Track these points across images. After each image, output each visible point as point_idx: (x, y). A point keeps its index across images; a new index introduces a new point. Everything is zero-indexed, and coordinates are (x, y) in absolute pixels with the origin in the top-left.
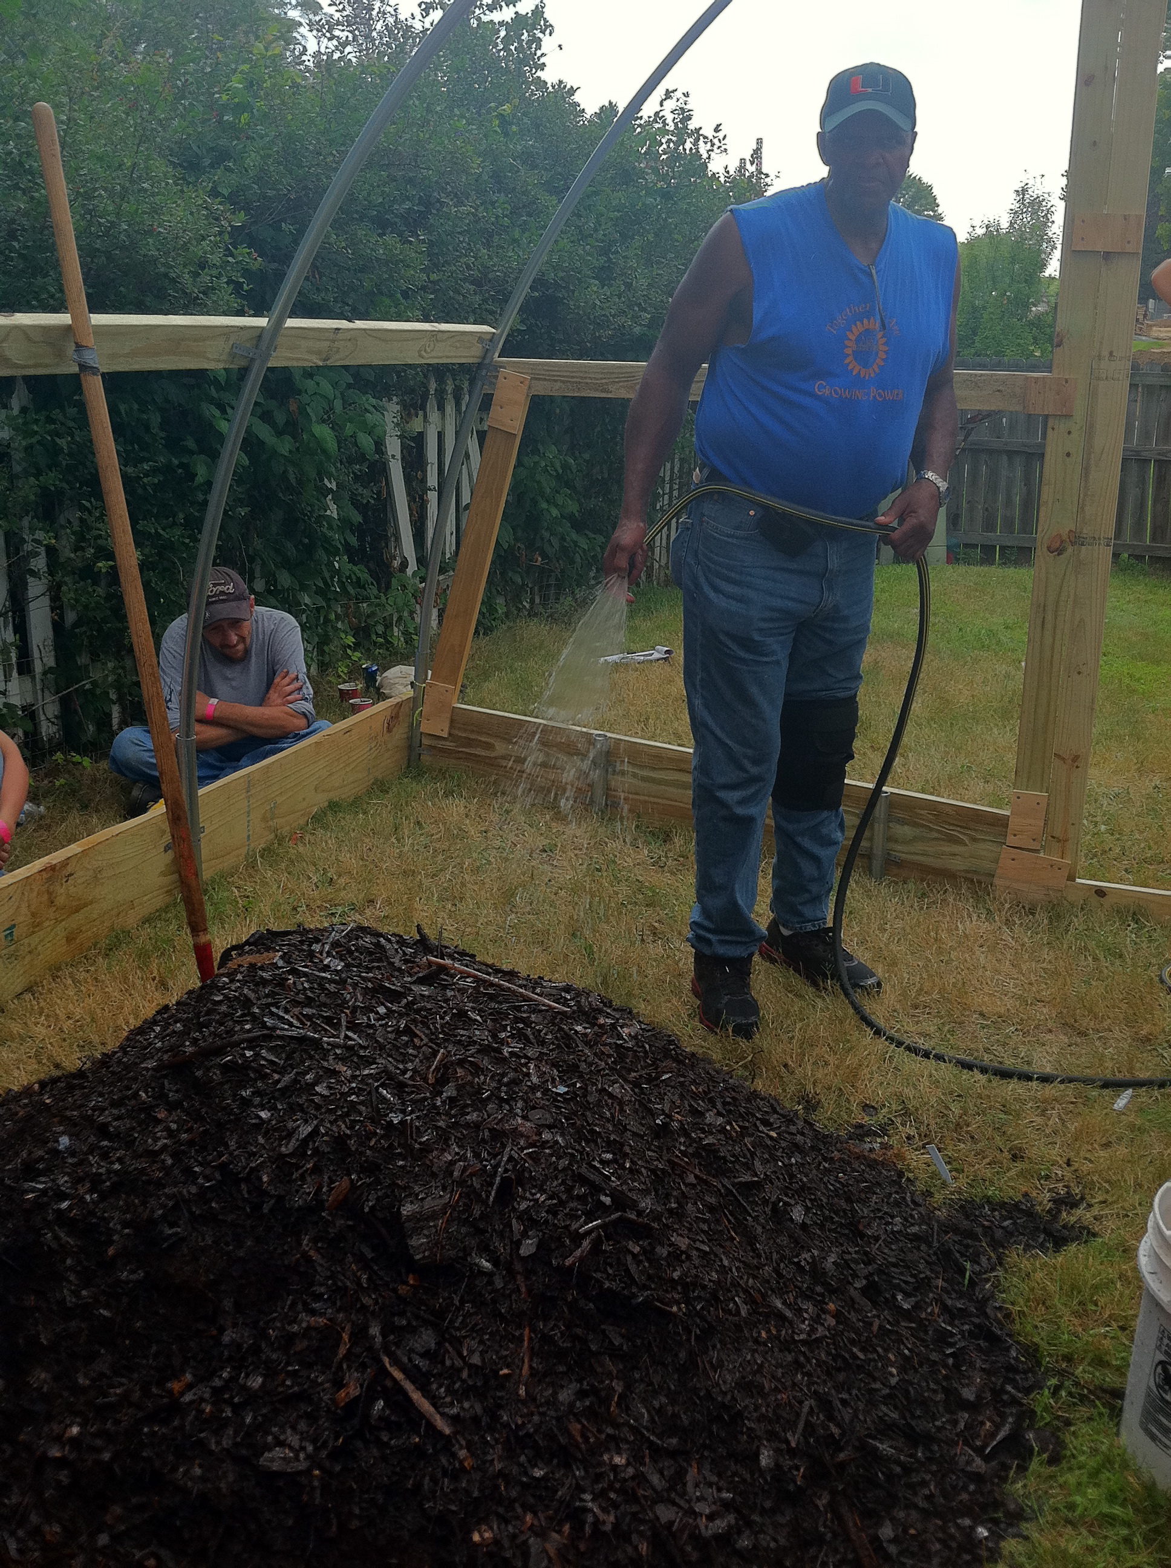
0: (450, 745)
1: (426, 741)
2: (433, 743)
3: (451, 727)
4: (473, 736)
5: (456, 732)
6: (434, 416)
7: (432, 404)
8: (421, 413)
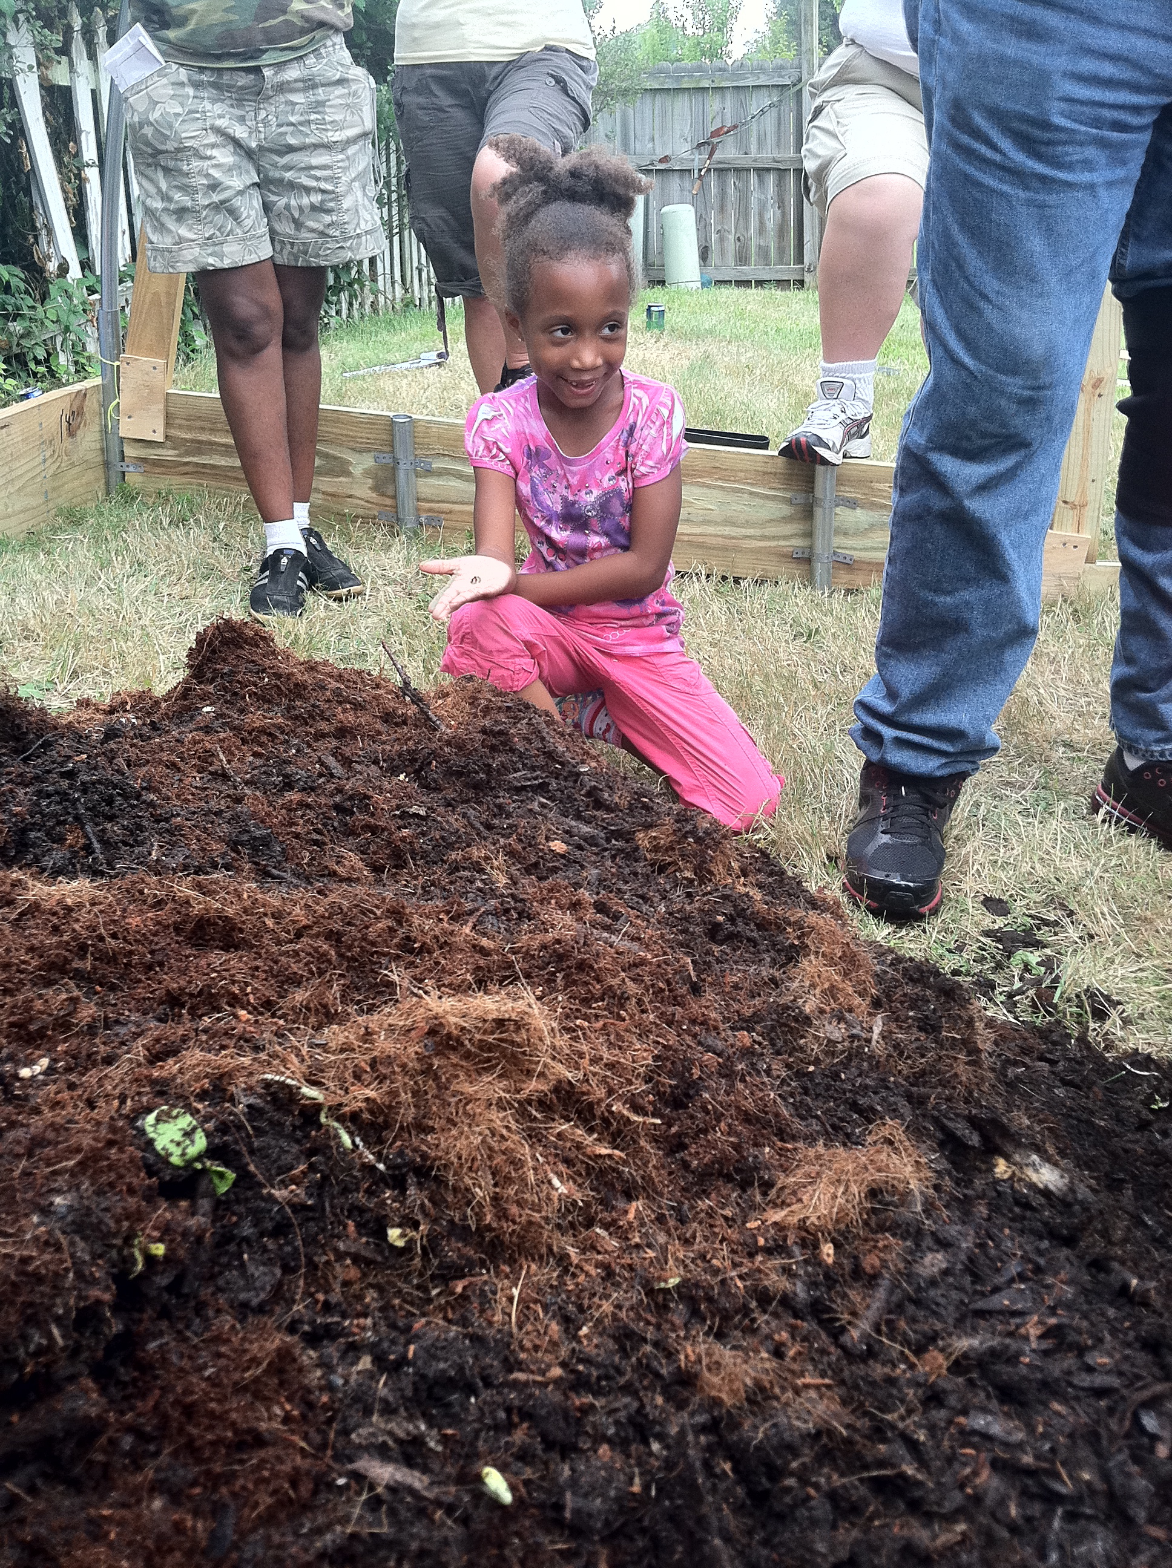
0: (168, 454)
1: (130, 451)
2: (144, 453)
3: (168, 425)
4: (204, 437)
5: (174, 432)
6: (83, 65)
7: (78, 47)
8: (64, 59)
